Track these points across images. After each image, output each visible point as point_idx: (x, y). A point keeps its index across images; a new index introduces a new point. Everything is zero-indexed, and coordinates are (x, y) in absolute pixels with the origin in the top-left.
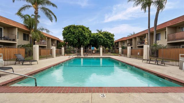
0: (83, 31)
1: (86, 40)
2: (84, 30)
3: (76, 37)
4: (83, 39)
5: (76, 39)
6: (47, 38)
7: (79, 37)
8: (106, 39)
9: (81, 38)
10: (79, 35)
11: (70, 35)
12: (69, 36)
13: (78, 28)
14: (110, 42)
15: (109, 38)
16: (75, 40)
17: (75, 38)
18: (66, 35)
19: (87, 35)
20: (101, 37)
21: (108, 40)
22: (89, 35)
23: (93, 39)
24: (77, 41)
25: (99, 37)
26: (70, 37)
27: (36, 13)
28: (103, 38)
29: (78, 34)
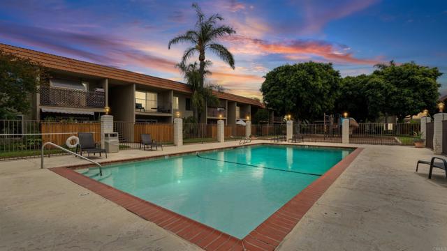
0: (311, 77)
1: (323, 99)
2: (314, 74)
3: (291, 95)
4: (309, 96)
5: (292, 100)
6: (228, 103)
7: (299, 94)
8: (396, 89)
9: (304, 95)
10: (298, 87)
11: (275, 91)
12: (274, 93)
13: (295, 70)
14: (414, 98)
15: (413, 84)
16: (289, 101)
17: (289, 97)
18: (268, 91)
19: (320, 86)
20: (374, 84)
21: (406, 91)
22: (330, 83)
23: (352, 96)
24: (295, 105)
25: (370, 87)
26: (275, 96)
27: (202, 58)
28: (382, 88)
29: (294, 87)
